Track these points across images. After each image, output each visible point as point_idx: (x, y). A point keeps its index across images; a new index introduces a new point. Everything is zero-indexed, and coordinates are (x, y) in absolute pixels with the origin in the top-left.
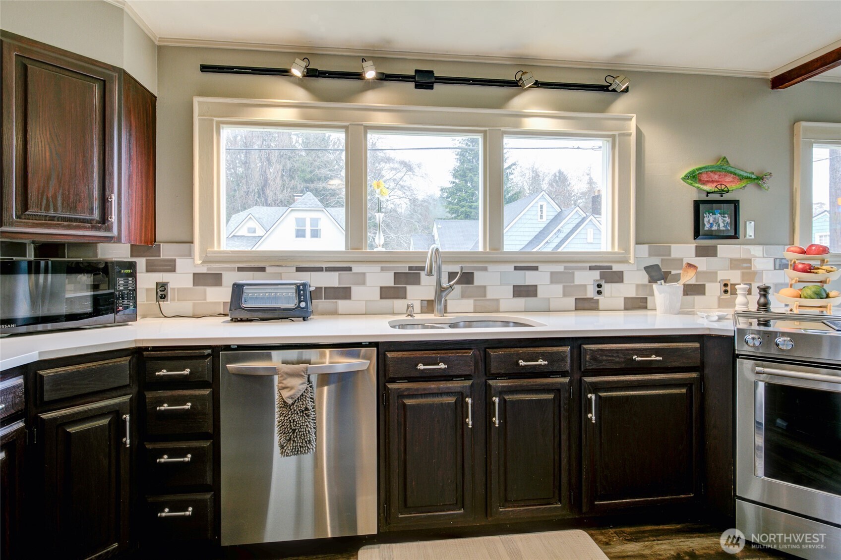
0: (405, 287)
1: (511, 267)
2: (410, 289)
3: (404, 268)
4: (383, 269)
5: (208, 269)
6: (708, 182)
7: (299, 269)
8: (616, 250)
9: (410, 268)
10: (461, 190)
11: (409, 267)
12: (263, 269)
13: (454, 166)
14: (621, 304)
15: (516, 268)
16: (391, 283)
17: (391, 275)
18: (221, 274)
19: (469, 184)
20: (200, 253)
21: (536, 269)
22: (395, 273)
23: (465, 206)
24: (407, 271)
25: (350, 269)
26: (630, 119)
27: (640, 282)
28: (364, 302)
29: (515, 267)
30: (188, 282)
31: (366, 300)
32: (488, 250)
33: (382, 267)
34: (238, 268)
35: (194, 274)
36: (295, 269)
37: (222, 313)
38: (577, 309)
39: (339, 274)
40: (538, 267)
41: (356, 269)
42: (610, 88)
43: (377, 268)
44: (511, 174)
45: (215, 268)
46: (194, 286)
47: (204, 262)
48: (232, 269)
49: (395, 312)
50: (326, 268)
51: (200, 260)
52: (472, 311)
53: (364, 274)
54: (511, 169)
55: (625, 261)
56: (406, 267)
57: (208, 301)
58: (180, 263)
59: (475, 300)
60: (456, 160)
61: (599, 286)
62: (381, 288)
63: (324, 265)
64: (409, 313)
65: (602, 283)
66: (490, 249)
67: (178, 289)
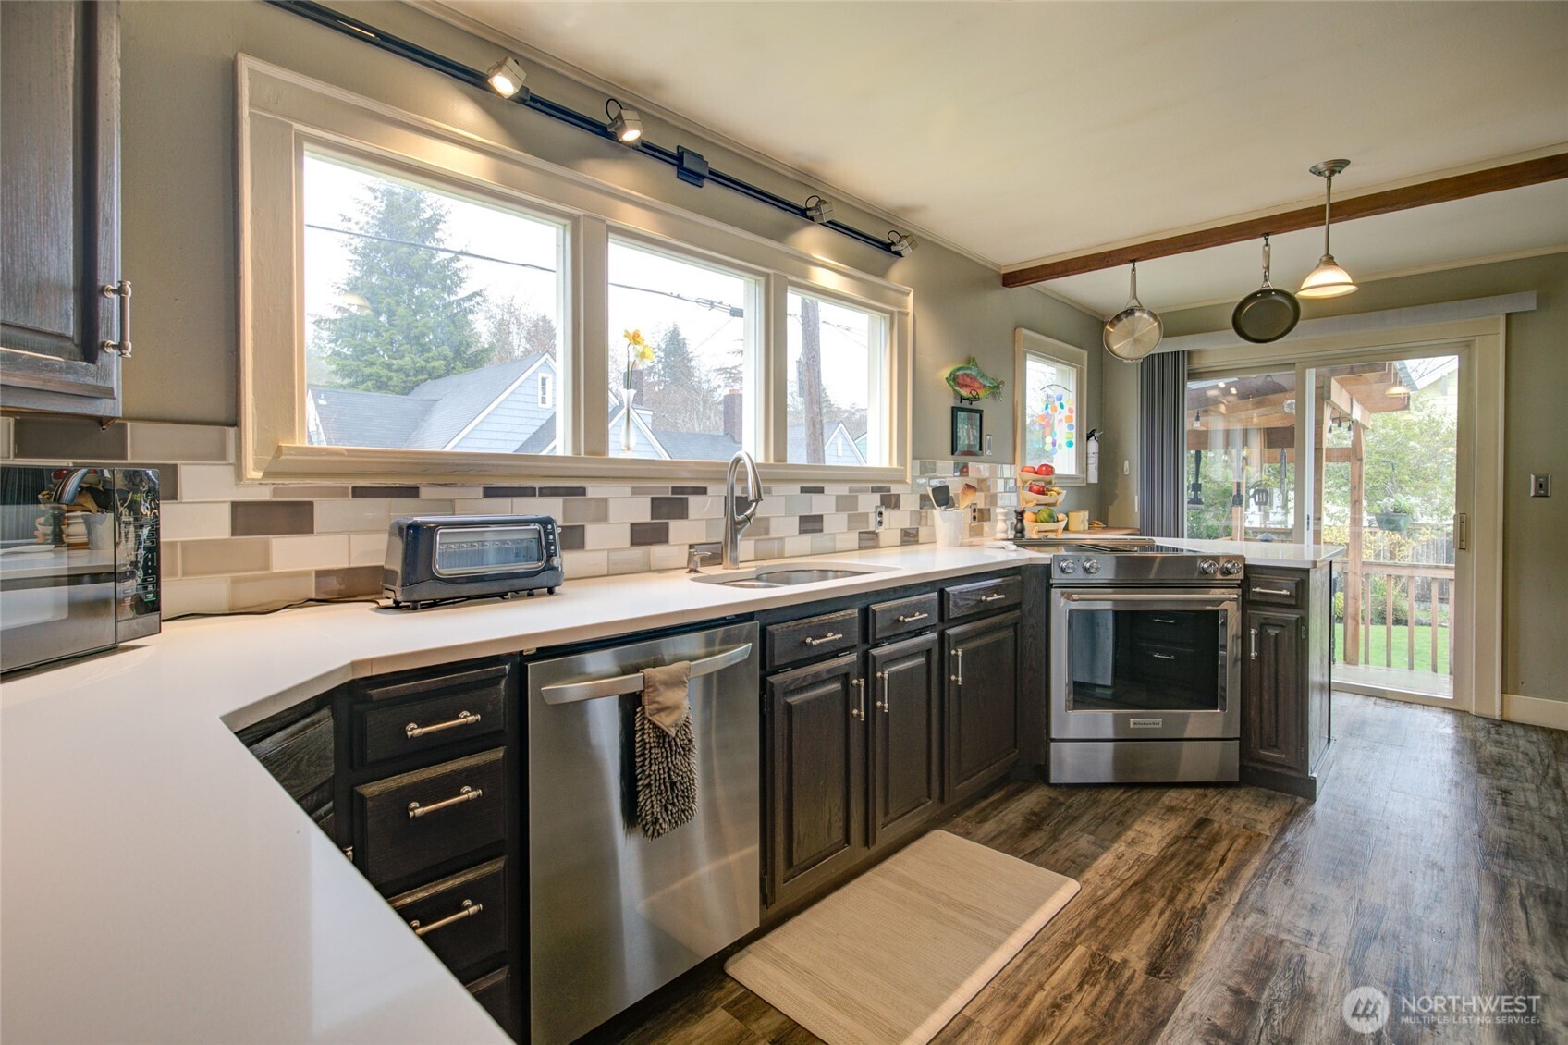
0: (667, 523)
1: (795, 489)
2: (675, 526)
3: (664, 489)
4: (636, 492)
5: (275, 492)
6: (967, 386)
7: (490, 492)
8: (895, 465)
9: (675, 490)
10: (365, 330)
11: (673, 488)
12: (412, 492)
13: (348, 276)
14: (897, 538)
15: (803, 490)
16: (645, 516)
17: (645, 503)
18: (311, 504)
19: (383, 318)
20: (256, 453)
21: (820, 490)
22: (653, 499)
23: (375, 364)
24: (670, 495)
25: (582, 491)
26: (908, 294)
27: (913, 509)
28: (606, 552)
29: (802, 488)
30: (218, 526)
31: (608, 550)
32: (772, 462)
33: (633, 488)
34: (354, 488)
35: (235, 505)
36: (480, 491)
37: (314, 597)
38: (860, 548)
39: (565, 501)
40: (823, 488)
41: (594, 491)
42: (893, 248)
43: (625, 489)
44: (471, 311)
45: (294, 489)
46: (233, 534)
47: (267, 474)
48: (340, 493)
49: (652, 568)
50: (540, 489)
51: (257, 468)
52: (753, 558)
53: (605, 501)
54: (473, 303)
55: (903, 481)
56: (668, 488)
57: (275, 570)
58: (190, 476)
59: (757, 540)
60: (353, 264)
61: (881, 514)
62: (632, 525)
63: (537, 484)
64: (692, 566)
65: (883, 509)
66: (775, 461)
67: (186, 545)
